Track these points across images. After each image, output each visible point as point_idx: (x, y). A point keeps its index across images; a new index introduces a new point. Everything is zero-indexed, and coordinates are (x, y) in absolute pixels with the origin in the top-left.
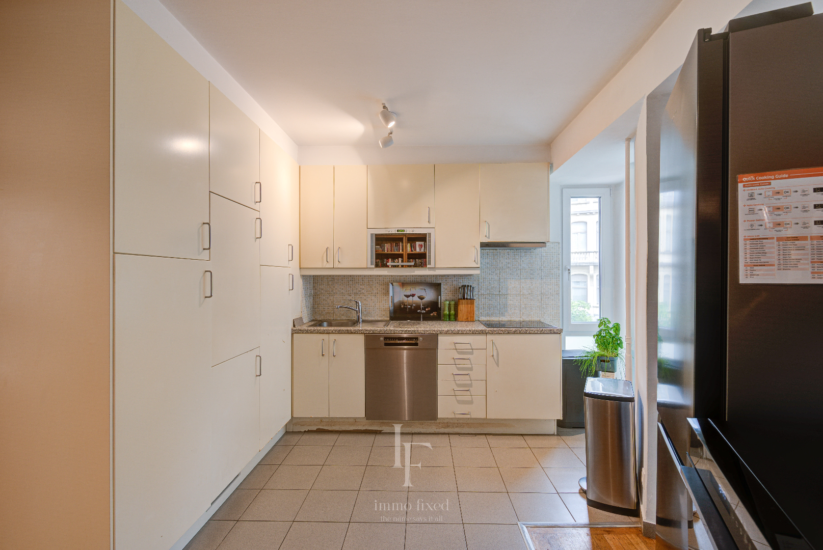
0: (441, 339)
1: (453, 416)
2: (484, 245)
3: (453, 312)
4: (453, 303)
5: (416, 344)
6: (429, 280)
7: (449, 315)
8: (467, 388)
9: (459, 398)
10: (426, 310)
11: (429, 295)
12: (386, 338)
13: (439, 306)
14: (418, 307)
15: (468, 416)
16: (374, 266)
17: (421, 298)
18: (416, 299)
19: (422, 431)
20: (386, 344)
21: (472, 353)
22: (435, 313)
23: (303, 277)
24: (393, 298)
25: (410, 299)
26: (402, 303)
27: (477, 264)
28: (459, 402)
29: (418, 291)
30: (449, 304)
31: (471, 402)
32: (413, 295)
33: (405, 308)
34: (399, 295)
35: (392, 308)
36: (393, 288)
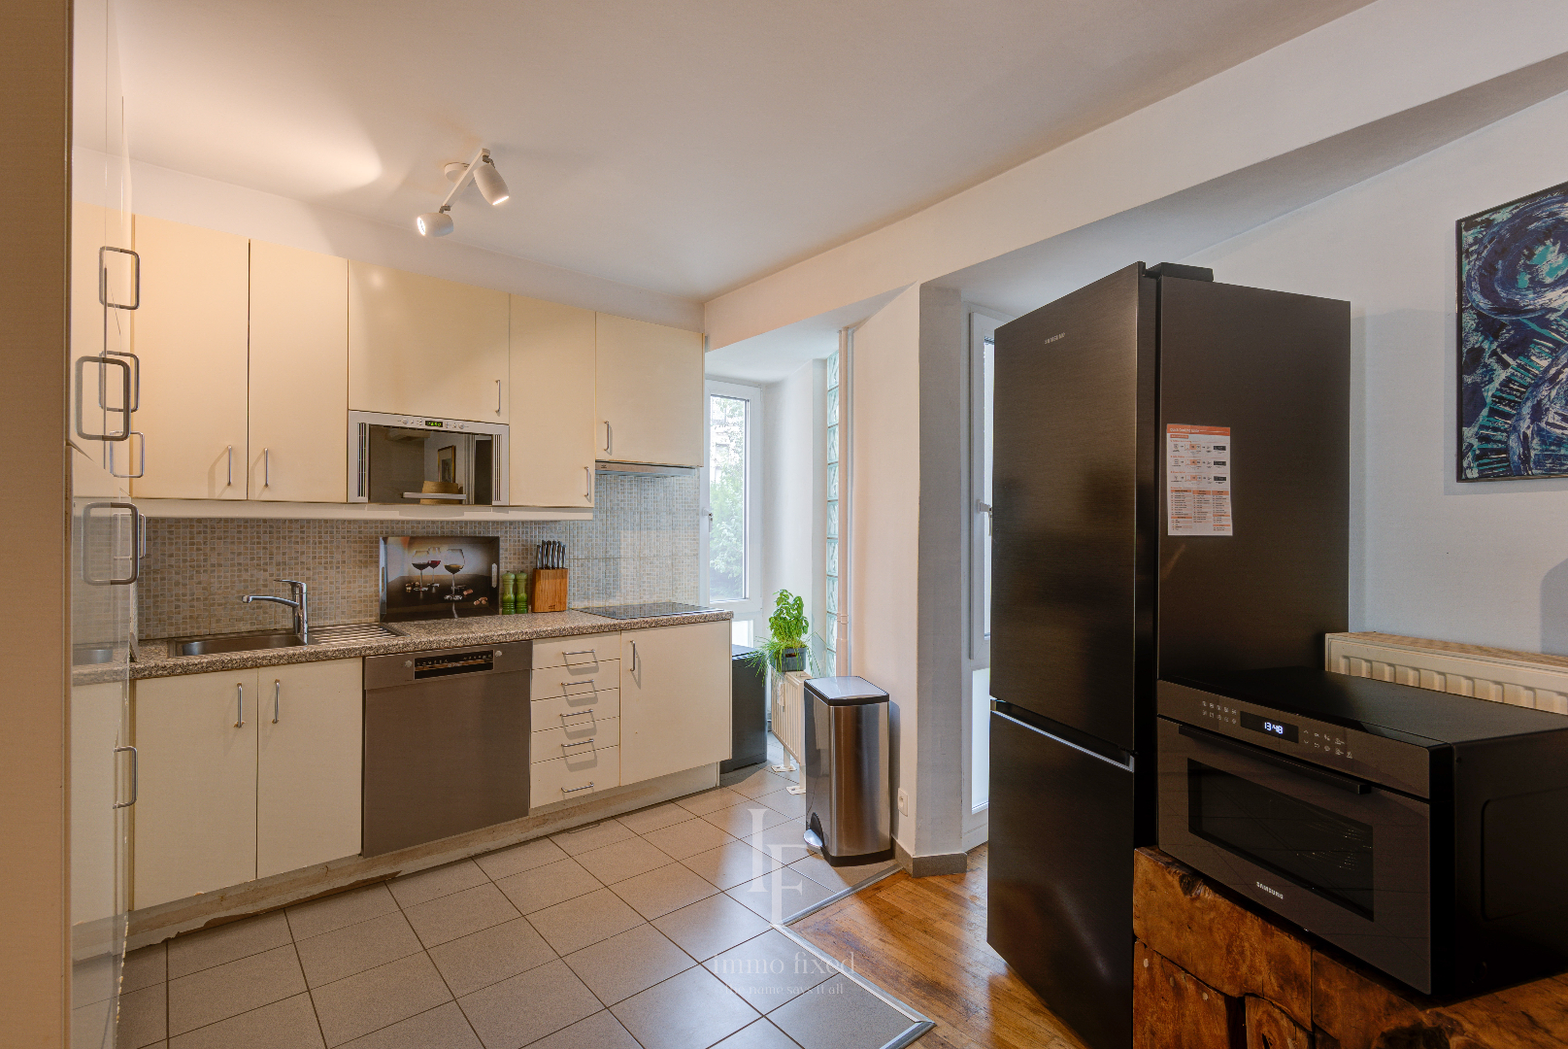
1: (560, 798)
2: (605, 466)
3: (523, 595)
4: (524, 576)
5: (488, 666)
6: (468, 531)
7: (516, 602)
8: (587, 736)
9: (571, 760)
10: (463, 595)
11: (470, 563)
12: (419, 661)
13: (494, 585)
14: (445, 589)
15: (589, 791)
16: (365, 499)
17: (453, 570)
18: (441, 572)
19: (492, 845)
20: (418, 675)
21: (595, 670)
22: (483, 600)
24: (386, 569)
25: (428, 572)
26: (410, 581)
27: (590, 501)
28: (572, 768)
29: (446, 555)
30: (516, 580)
31: (592, 764)
32: (434, 564)
33: (415, 594)
34: (399, 565)
35: (382, 595)
36: (386, 549)
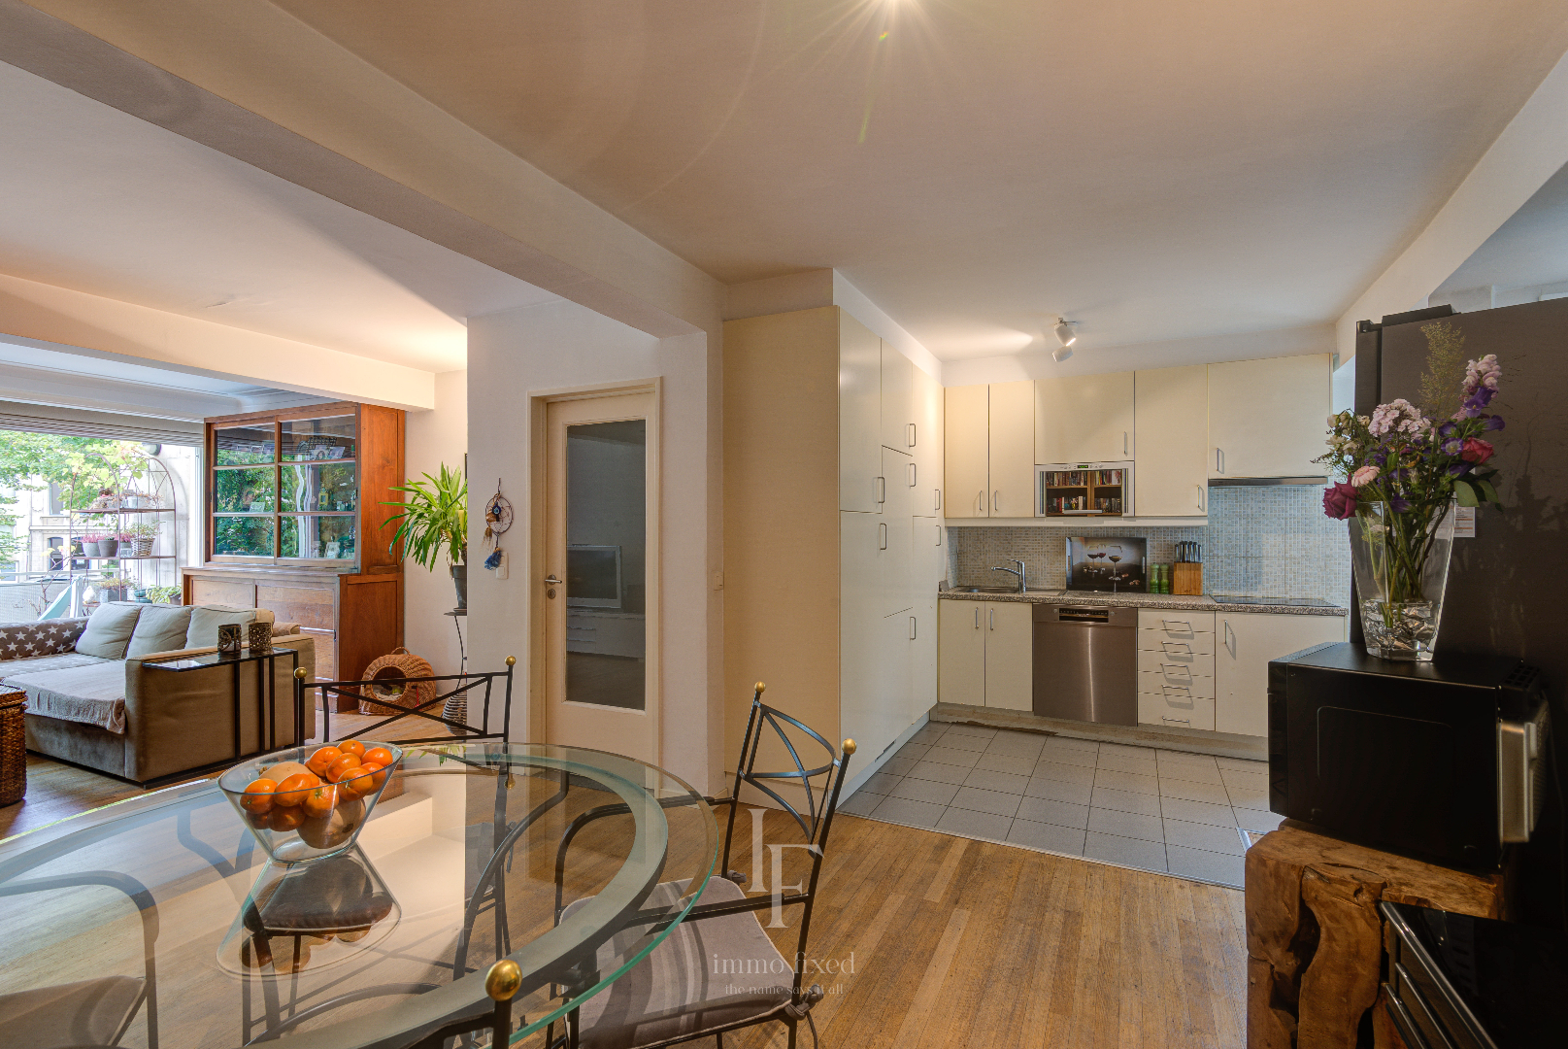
0: (1142, 614)
1: (1161, 723)
2: (1214, 483)
3: (1165, 581)
4: (1165, 567)
5: (1106, 620)
6: (1127, 534)
7: (1160, 586)
8: (1184, 685)
9: (1171, 698)
10: (1121, 577)
11: (1127, 556)
12: (1061, 610)
13: (1143, 571)
14: (1109, 572)
15: (1186, 726)
16: (1044, 515)
17: (1115, 559)
18: (1106, 560)
19: (1115, 739)
20: (1062, 618)
21: (1191, 637)
22: (1136, 582)
23: (949, 529)
24: (1071, 557)
25: (1097, 560)
26: (1086, 566)
27: (1203, 510)
28: (1172, 704)
29: (1110, 550)
30: (1160, 570)
31: (1190, 707)
32: (1102, 555)
33: (1089, 574)
34: (1080, 554)
35: (1069, 573)
36: (1071, 545)
